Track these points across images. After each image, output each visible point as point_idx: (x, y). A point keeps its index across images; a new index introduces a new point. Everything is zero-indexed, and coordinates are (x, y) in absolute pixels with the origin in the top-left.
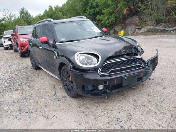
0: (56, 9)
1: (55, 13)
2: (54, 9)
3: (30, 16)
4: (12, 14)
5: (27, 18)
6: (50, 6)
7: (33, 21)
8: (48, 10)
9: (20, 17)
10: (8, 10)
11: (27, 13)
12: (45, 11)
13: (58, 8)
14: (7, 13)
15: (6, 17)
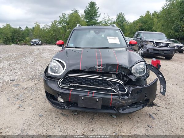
0: (153, 15)
1: (151, 19)
2: (151, 14)
3: (126, 20)
4: (109, 18)
5: (122, 23)
6: (148, 12)
7: (126, 26)
8: (144, 15)
9: (116, 21)
10: (107, 14)
11: (123, 17)
12: (140, 17)
13: (156, 14)
14: (105, 17)
15: (104, 20)
